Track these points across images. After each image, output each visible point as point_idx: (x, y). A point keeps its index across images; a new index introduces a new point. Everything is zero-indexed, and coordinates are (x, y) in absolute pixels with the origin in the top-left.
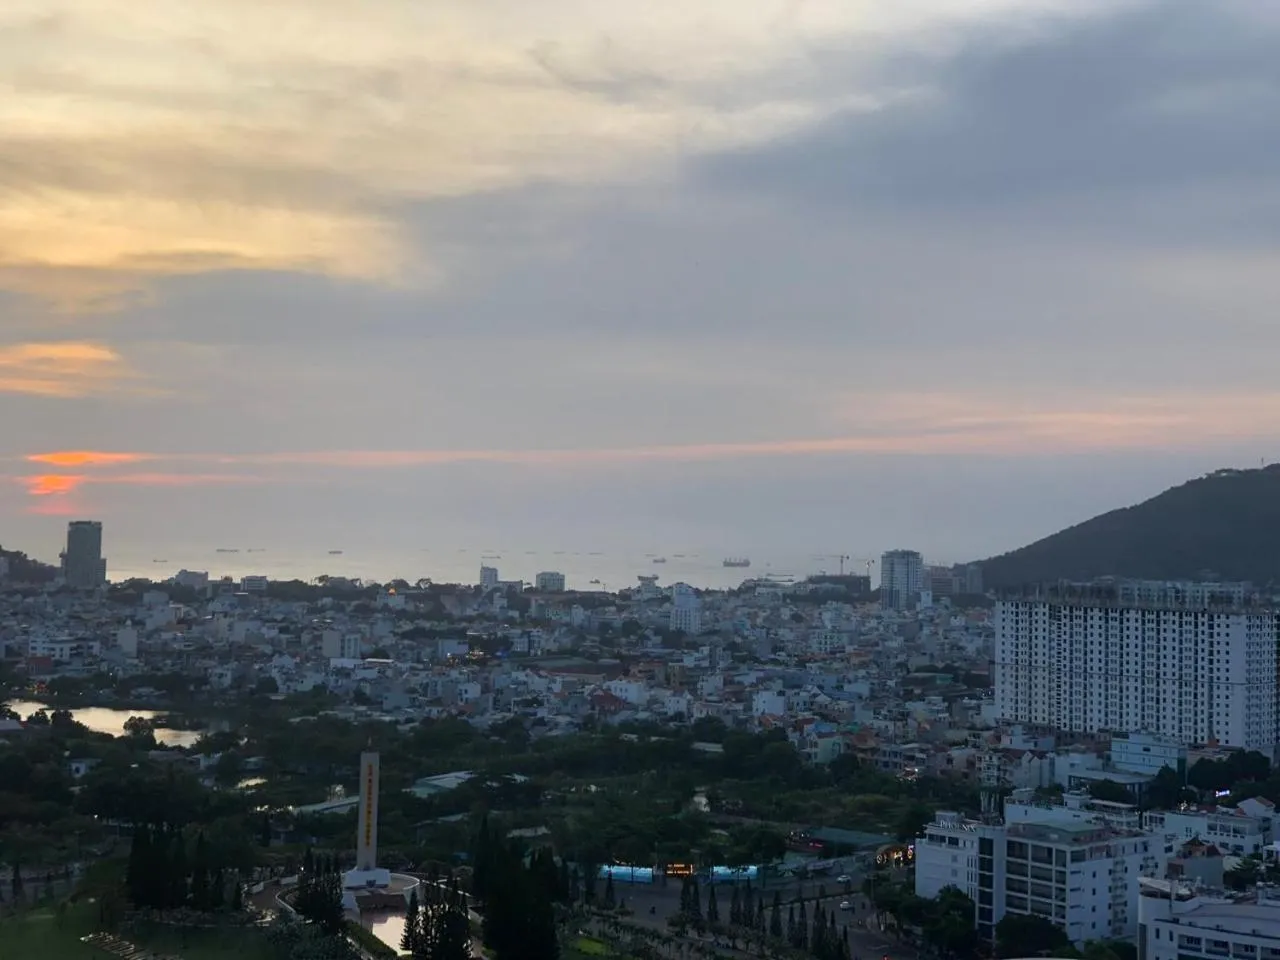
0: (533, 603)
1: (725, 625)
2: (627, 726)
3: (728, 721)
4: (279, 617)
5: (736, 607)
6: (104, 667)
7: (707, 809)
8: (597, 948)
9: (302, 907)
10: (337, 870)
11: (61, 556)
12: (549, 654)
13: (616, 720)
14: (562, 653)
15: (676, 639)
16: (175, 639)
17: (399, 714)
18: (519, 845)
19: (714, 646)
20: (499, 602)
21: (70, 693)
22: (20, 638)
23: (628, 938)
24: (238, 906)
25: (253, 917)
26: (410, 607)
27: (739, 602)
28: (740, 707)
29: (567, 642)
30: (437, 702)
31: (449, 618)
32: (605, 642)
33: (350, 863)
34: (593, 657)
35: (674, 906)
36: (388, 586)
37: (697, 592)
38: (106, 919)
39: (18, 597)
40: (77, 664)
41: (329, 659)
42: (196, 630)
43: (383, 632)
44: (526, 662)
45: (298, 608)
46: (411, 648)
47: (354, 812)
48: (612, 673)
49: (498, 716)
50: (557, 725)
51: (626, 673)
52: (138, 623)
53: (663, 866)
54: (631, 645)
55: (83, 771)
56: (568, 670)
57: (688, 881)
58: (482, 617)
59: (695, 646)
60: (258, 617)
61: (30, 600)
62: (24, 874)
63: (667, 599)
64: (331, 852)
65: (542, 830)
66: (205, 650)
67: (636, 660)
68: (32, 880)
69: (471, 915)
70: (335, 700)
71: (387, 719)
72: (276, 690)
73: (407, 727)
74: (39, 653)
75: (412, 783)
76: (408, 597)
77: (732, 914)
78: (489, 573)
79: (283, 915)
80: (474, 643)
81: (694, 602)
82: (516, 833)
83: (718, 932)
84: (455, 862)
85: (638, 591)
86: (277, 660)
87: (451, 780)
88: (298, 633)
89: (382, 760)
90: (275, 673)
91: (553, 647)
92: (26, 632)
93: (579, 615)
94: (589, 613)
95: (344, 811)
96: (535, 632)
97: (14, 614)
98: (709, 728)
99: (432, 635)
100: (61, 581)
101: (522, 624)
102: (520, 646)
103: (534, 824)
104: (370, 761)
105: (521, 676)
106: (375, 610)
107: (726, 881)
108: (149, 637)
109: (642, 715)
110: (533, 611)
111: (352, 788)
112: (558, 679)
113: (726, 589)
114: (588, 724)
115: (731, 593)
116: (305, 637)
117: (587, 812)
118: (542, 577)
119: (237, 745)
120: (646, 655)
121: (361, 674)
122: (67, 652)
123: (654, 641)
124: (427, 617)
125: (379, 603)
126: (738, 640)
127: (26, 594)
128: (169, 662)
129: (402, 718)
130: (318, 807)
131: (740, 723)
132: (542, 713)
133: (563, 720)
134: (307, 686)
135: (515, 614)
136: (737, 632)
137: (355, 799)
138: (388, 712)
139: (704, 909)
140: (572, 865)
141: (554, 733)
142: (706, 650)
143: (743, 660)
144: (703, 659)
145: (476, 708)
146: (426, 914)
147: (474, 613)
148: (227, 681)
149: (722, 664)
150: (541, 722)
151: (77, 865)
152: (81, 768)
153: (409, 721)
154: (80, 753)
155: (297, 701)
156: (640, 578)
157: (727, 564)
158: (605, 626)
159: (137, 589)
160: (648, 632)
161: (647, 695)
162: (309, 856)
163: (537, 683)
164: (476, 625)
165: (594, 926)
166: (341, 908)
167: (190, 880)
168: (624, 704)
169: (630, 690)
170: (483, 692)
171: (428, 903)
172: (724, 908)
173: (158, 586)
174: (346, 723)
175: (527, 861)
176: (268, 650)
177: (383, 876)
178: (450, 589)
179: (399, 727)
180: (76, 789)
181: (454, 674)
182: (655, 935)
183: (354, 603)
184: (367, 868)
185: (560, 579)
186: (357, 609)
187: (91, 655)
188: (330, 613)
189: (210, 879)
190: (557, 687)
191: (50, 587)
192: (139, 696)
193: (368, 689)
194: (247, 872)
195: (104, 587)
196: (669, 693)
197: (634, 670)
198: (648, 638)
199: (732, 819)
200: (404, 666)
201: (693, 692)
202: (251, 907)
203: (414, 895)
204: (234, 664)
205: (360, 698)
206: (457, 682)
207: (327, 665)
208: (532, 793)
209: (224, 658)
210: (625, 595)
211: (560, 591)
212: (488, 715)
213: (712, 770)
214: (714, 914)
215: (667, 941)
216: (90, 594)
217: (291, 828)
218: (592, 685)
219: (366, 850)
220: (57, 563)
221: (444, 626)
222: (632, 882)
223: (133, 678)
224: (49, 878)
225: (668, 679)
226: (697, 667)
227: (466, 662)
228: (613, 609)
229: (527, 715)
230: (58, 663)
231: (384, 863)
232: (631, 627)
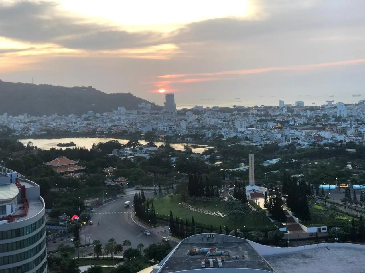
0: (295, 111)
1: (354, 114)
2: (325, 145)
3: (357, 143)
4: (223, 117)
5: (357, 109)
6: (178, 133)
7: (351, 168)
8: (320, 208)
9: (235, 196)
10: (244, 186)
11: (164, 103)
12: (301, 125)
13: (322, 143)
14: (305, 124)
15: (339, 119)
16: (195, 124)
17: (258, 143)
18: (295, 179)
19: (351, 121)
20: (285, 110)
21: (169, 140)
22: (155, 126)
23: (329, 205)
24: (218, 196)
25: (222, 199)
26: (259, 113)
27: (359, 107)
28: (360, 138)
29: (306, 121)
30: (268, 139)
31: (270, 115)
32: (317, 120)
33: (248, 184)
34: (314, 125)
35: (343, 196)
36: (252, 108)
37: (345, 105)
38: (184, 199)
39: (154, 115)
40: (170, 132)
41: (237, 129)
42: (201, 122)
43: (252, 121)
44: (293, 127)
45: (228, 115)
46: (260, 125)
47: (248, 170)
48: (320, 129)
49: (287, 143)
50: (304, 145)
51: (324, 129)
52: (186, 120)
53: (339, 185)
54: (325, 121)
55: (174, 160)
56: (307, 129)
57: (347, 189)
58: (280, 115)
59: (345, 121)
60: (217, 118)
61: (157, 115)
62: (162, 188)
63: (336, 107)
64: (242, 181)
65: (302, 175)
66: (203, 127)
67: (327, 125)
68: (163, 189)
69: (283, 198)
70: (240, 140)
71: (255, 145)
72: (223, 137)
73: (261, 147)
74: (161, 129)
75: (263, 162)
76: (258, 110)
77: (361, 198)
78: (281, 102)
79: (230, 198)
80: (278, 122)
81: (345, 108)
82: (293, 176)
83: (357, 203)
84: (277, 184)
85: (327, 105)
86: (223, 129)
87: (274, 161)
88: (228, 121)
89: (255, 156)
90: (223, 133)
91: (302, 123)
92: (157, 124)
93: (309, 113)
94: (312, 112)
95: (245, 170)
96: (296, 118)
97: (154, 119)
98: (351, 145)
99: (266, 121)
100: (165, 110)
101: (292, 117)
102: (291, 123)
103: (299, 173)
104: (251, 156)
105: (292, 131)
106: (249, 114)
107: (358, 189)
108: (189, 124)
109: (330, 142)
110: (295, 113)
111: (247, 163)
112: (304, 132)
113: (354, 103)
114: (314, 144)
115: (356, 105)
116: (230, 123)
117: (314, 170)
118: (297, 103)
119: (214, 153)
120: (330, 124)
121: (246, 132)
122: (168, 129)
123: (332, 121)
124: (264, 116)
125: (250, 112)
126: (359, 118)
127: (156, 114)
128: (194, 131)
129: (259, 144)
130: (237, 169)
131: (360, 143)
132: (299, 142)
133: (306, 143)
134: (232, 136)
135: (290, 114)
136: (358, 116)
137: (248, 167)
138: (255, 143)
139: (352, 197)
140: (311, 185)
141: (303, 147)
142: (349, 122)
143: (361, 124)
144: (348, 124)
145: (280, 141)
146: (270, 198)
147: (278, 114)
148: (210, 135)
149: (354, 126)
150: (299, 144)
151: (175, 185)
152: (174, 159)
153: (261, 145)
154: (173, 156)
155: (229, 140)
156: (327, 101)
157: (353, 96)
158: (317, 116)
159: (184, 112)
160: (331, 117)
161: (331, 136)
162: (236, 182)
163: (297, 133)
164: (278, 117)
165: (319, 202)
166: (246, 196)
167: (205, 189)
168: (323, 138)
169: (326, 134)
170: (282, 136)
171: (270, 195)
172: (358, 197)
173: (189, 110)
174: (243, 146)
175: (298, 183)
176: (221, 126)
177: (257, 188)
178: (270, 108)
179: (258, 147)
180: (173, 165)
181: (273, 131)
182: (337, 204)
183: (244, 113)
184: (252, 186)
185: (303, 103)
186: (244, 114)
187: (174, 129)
188: (236, 116)
189: (210, 189)
190: (304, 134)
191: (162, 112)
192: (187, 140)
193: (248, 136)
194: (220, 187)
195: (176, 111)
196: (338, 135)
197: (327, 128)
198: (330, 119)
199: (360, 171)
200: (258, 130)
201: (346, 134)
202: (221, 196)
203: (266, 193)
204: (211, 131)
205: (247, 139)
206: (274, 134)
207: (237, 130)
208: (298, 164)
209: (209, 129)
210: (323, 107)
211: (303, 107)
212: (283, 143)
213: (352, 157)
214: (355, 198)
215: (341, 206)
216: (172, 113)
217: (231, 175)
218: (314, 133)
219: (252, 180)
220: (163, 105)
221: (269, 118)
222: (330, 190)
223: (185, 135)
224: (168, 189)
225: (337, 131)
226: (347, 127)
227: (276, 128)
228: (319, 111)
229: (295, 142)
230: (166, 132)
231: (257, 184)
232: (325, 116)
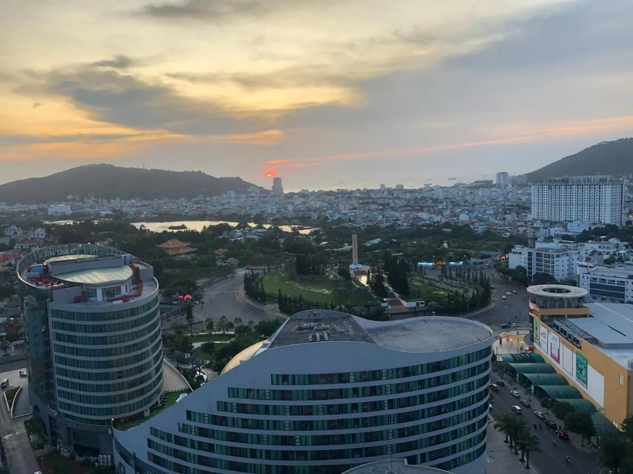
0: (395, 193)
1: (451, 196)
2: (423, 225)
3: (452, 223)
4: (327, 200)
5: (453, 191)
6: (285, 215)
7: (447, 247)
8: (419, 284)
9: (340, 274)
10: (348, 265)
11: (272, 187)
12: (401, 207)
13: (420, 224)
14: (404, 206)
15: (436, 201)
16: (302, 207)
17: (361, 224)
18: (396, 258)
19: (447, 202)
20: (386, 193)
21: (277, 222)
22: (264, 208)
23: (427, 281)
24: (324, 274)
25: (328, 277)
26: (362, 196)
27: (454, 190)
28: (455, 218)
29: (405, 203)
30: (371, 221)
31: (372, 198)
32: (416, 203)
33: (351, 263)
34: (413, 207)
35: (439, 273)
36: (356, 191)
37: (441, 187)
38: (292, 278)
39: (262, 198)
40: (278, 215)
41: (341, 211)
42: (307, 205)
43: (355, 203)
44: (393, 209)
45: (333, 198)
46: (363, 207)
47: (351, 250)
48: (418, 211)
49: (387, 224)
50: (404, 226)
51: (422, 211)
52: (293, 204)
53: (435, 262)
54: (423, 203)
55: (282, 241)
56: (407, 211)
57: (443, 266)
58: (381, 197)
59: (442, 203)
60: (322, 201)
61: (266, 199)
62: (271, 267)
63: (433, 190)
64: (346, 260)
65: (401, 254)
66: (309, 209)
67: (425, 207)
68: (272, 269)
69: (384, 276)
70: (344, 221)
71: (358, 226)
72: (328, 219)
73: (363, 228)
74: (269, 212)
75: (366, 243)
76: (361, 193)
77: (456, 275)
78: (383, 186)
79: (335, 276)
80: (380, 205)
81: (441, 190)
82: (394, 254)
83: (452, 279)
84: (378, 262)
85: (425, 188)
86: (328, 212)
87: (376, 241)
88: (333, 204)
89: (358, 236)
90: (328, 215)
91: (402, 205)
92: (265, 207)
93: (408, 196)
94: (411, 195)
95: (348, 250)
96: (396, 201)
97: (262, 203)
98: (446, 225)
99: (368, 203)
100: (273, 194)
101: (392, 199)
102: (392, 205)
103: (399, 252)
104: (355, 237)
105: (393, 213)
106: (352, 197)
107: (453, 266)
108: (295, 207)
109: (427, 222)
110: (395, 195)
111: (350, 243)
112: (403, 213)
113: (450, 186)
114: (412, 225)
115: (452, 187)
116: (335, 205)
117: (413, 248)
118: (397, 186)
119: (320, 234)
120: (427, 206)
121: (350, 214)
122: (276, 212)
123: (430, 202)
124: (366, 198)
125: (354, 195)
126: (454, 200)
127: (264, 197)
128: (301, 213)
129: (362, 226)
130: (342, 249)
131: (455, 223)
132: (399, 223)
133: (405, 224)
134: (336, 218)
135: (390, 196)
136: (454, 198)
137: (351, 247)
138: (357, 224)
139: (448, 273)
140: (410, 263)
141: (403, 228)
142: (445, 203)
143: (456, 206)
144: (444, 206)
145: (381, 222)
146: (372, 275)
147: (379, 197)
148: (316, 217)
149: (450, 207)
150: (399, 225)
151: (283, 265)
152: (282, 240)
153: (363, 226)
154: (281, 237)
155: (333, 222)
156: (425, 185)
157: (450, 179)
158: (416, 198)
159: (291, 196)
160: (428, 199)
161: (428, 217)
162: (341, 261)
163: (397, 214)
164: (380, 200)
165: (418, 278)
166: (350, 274)
167: (311, 268)
168: (422, 219)
169: (424, 215)
170: (383, 217)
171: (373, 272)
172: (454, 273)
173: (296, 194)
174: (347, 227)
175: (398, 261)
176: (325, 209)
177: (360, 266)
178: (372, 190)
179: (361, 228)
180: (281, 246)
181: (375, 213)
182: (435, 280)
183: (347, 196)
184: (356, 264)
185: (403, 186)
186: (348, 197)
187: (282, 212)
188: (341, 199)
189: (317, 268)
190: (403, 215)
191: (270, 195)
192: (294, 222)
193: (352, 218)
194: (325, 265)
195: (283, 195)
196: (435, 215)
197: (424, 210)
198: (428, 201)
199: (455, 249)
200: (361, 212)
201: (442, 215)
202: (327, 274)
203: (368, 270)
204: (317, 213)
205: (350, 220)
206: (375, 215)
207: (341, 212)
208: (398, 244)
209: (315, 212)
210: (421, 190)
211: (402, 190)
212: (384, 224)
213: (447, 236)
214: (451, 274)
215: (438, 282)
216: (280, 197)
217: (335, 254)
218: (413, 214)
219: (355, 259)
220: (271, 189)
221: (371, 200)
222: (427, 267)
223: (292, 218)
224: (276, 268)
225: (434, 212)
226: (443, 208)
227: (378, 210)
228: (418, 193)
229: (395, 223)
230: (274, 214)
231: (359, 263)
232: (423, 198)
